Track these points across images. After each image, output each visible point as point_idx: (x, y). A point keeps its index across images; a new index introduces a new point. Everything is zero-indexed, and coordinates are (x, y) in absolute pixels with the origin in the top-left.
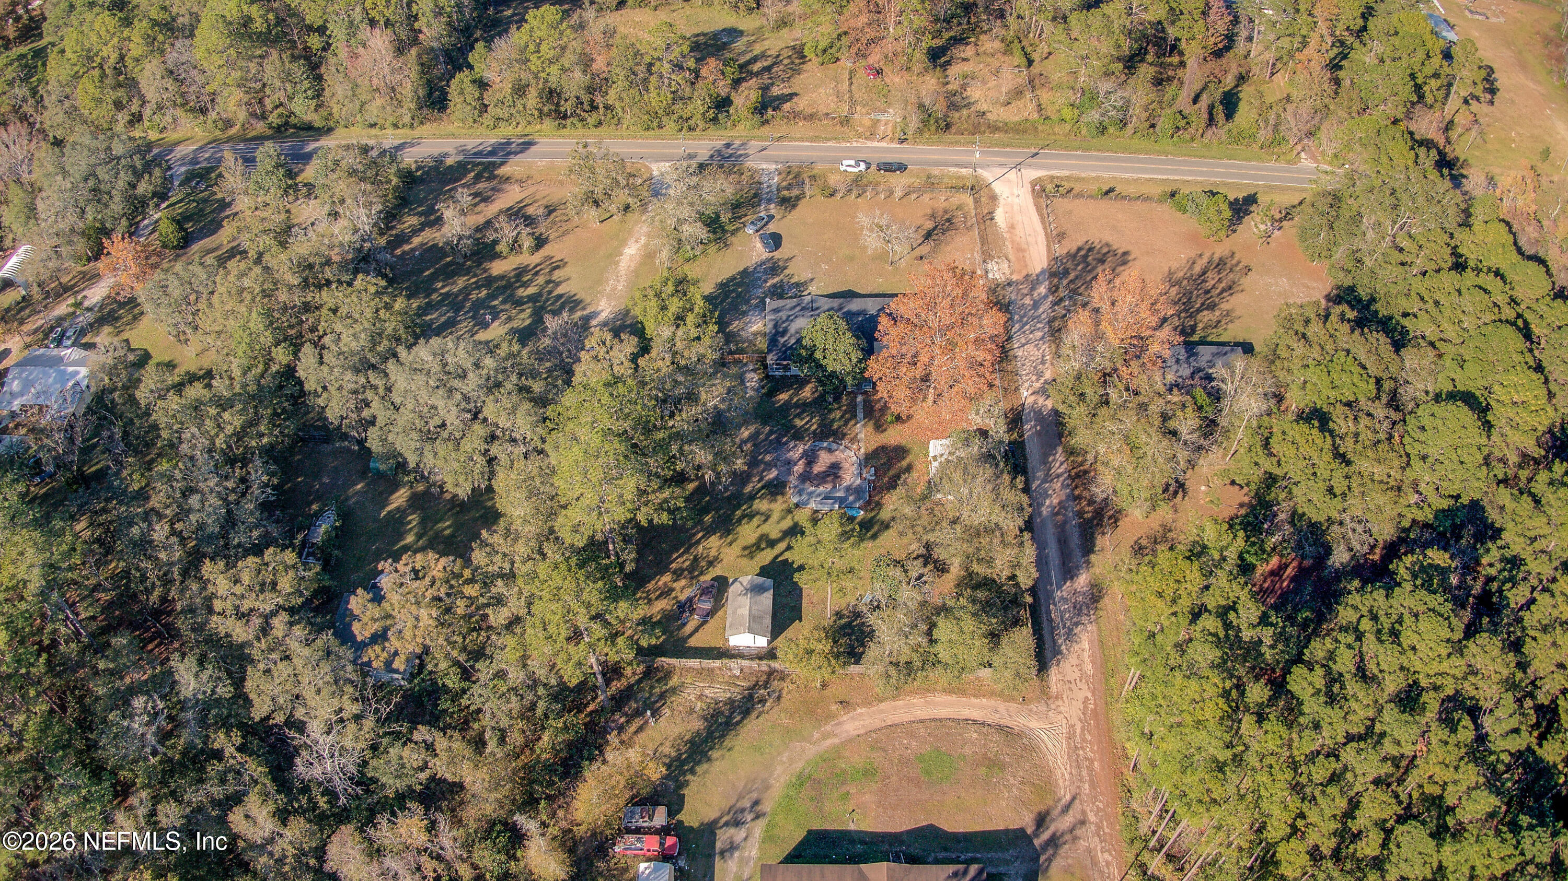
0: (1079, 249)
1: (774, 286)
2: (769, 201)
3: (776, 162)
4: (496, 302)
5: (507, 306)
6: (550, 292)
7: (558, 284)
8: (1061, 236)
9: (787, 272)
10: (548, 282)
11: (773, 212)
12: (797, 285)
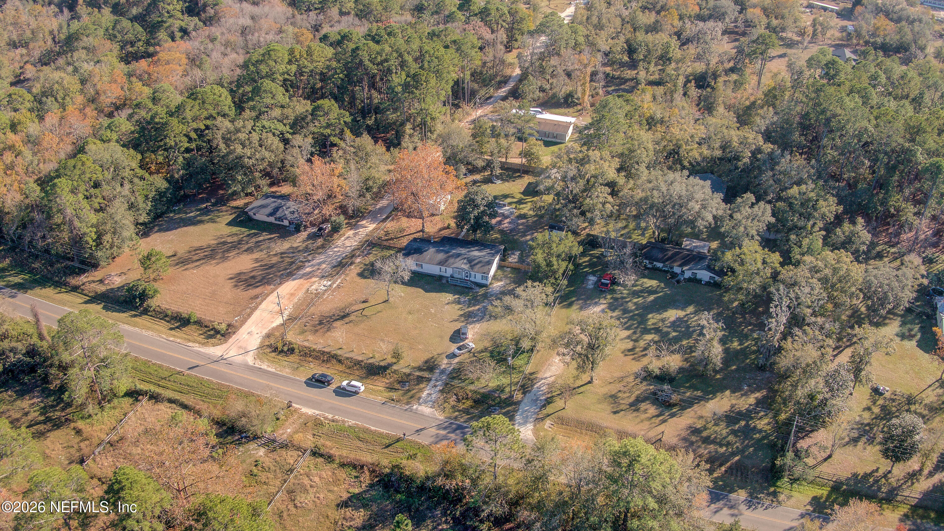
0: (257, 287)
1: (474, 305)
2: (443, 372)
3: (416, 412)
4: (674, 334)
5: (665, 329)
6: (635, 333)
7: (628, 337)
8: (256, 297)
9: (462, 313)
10: (636, 341)
11: (445, 361)
12: (459, 303)
